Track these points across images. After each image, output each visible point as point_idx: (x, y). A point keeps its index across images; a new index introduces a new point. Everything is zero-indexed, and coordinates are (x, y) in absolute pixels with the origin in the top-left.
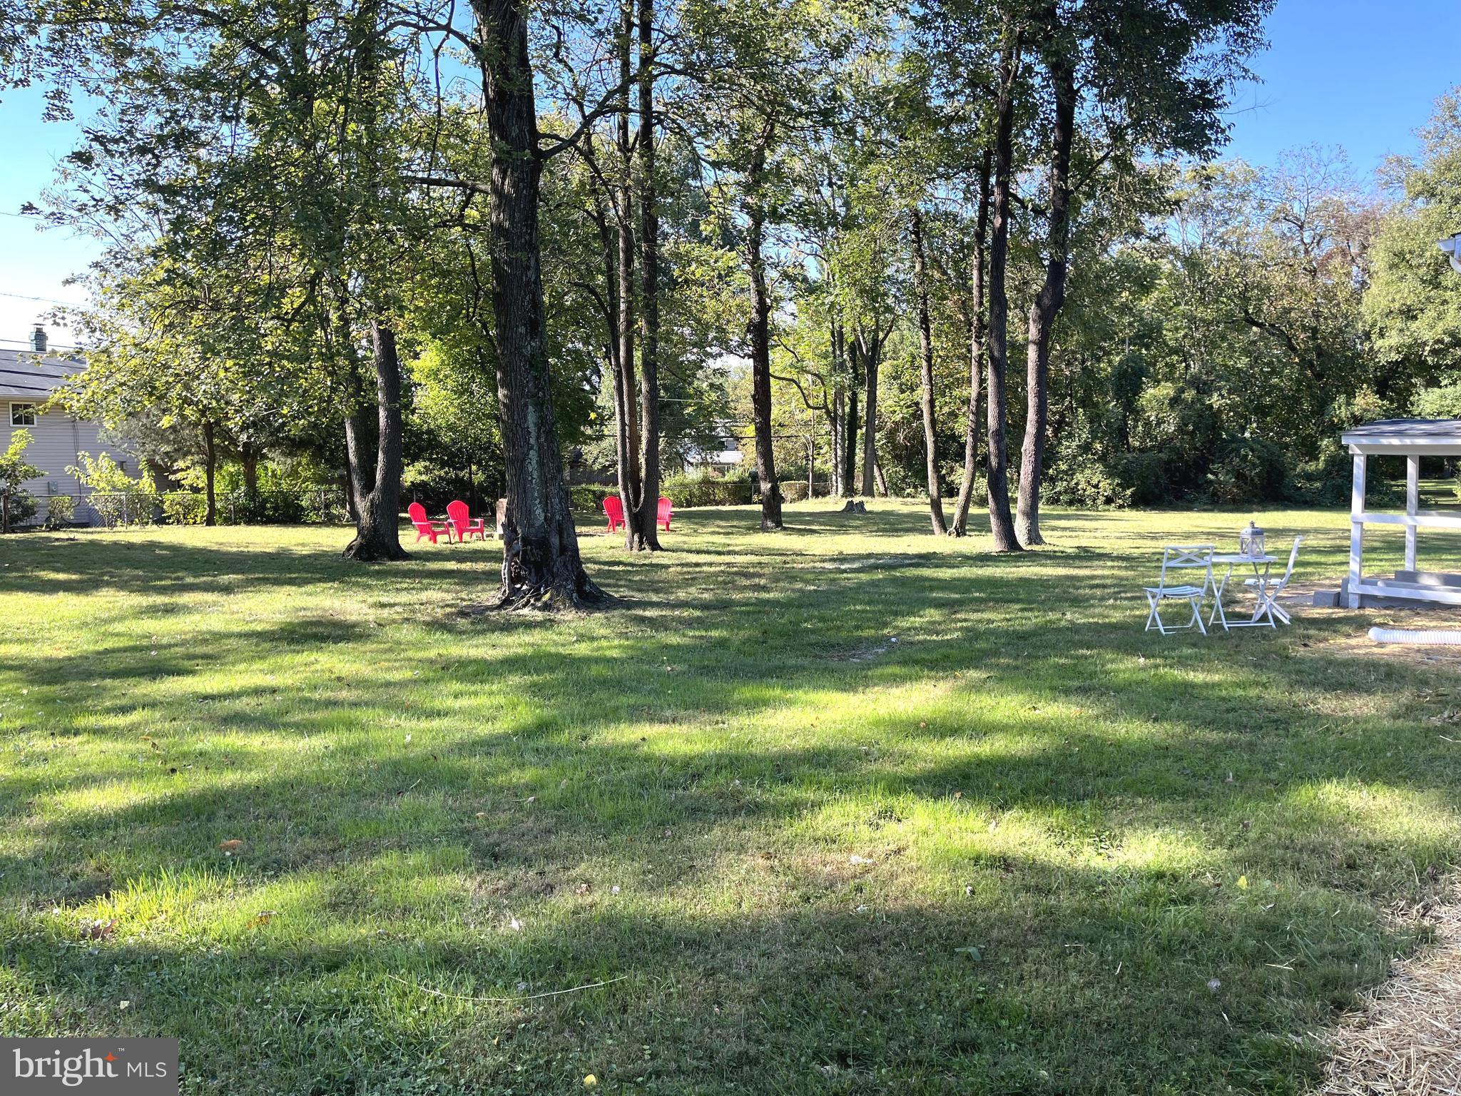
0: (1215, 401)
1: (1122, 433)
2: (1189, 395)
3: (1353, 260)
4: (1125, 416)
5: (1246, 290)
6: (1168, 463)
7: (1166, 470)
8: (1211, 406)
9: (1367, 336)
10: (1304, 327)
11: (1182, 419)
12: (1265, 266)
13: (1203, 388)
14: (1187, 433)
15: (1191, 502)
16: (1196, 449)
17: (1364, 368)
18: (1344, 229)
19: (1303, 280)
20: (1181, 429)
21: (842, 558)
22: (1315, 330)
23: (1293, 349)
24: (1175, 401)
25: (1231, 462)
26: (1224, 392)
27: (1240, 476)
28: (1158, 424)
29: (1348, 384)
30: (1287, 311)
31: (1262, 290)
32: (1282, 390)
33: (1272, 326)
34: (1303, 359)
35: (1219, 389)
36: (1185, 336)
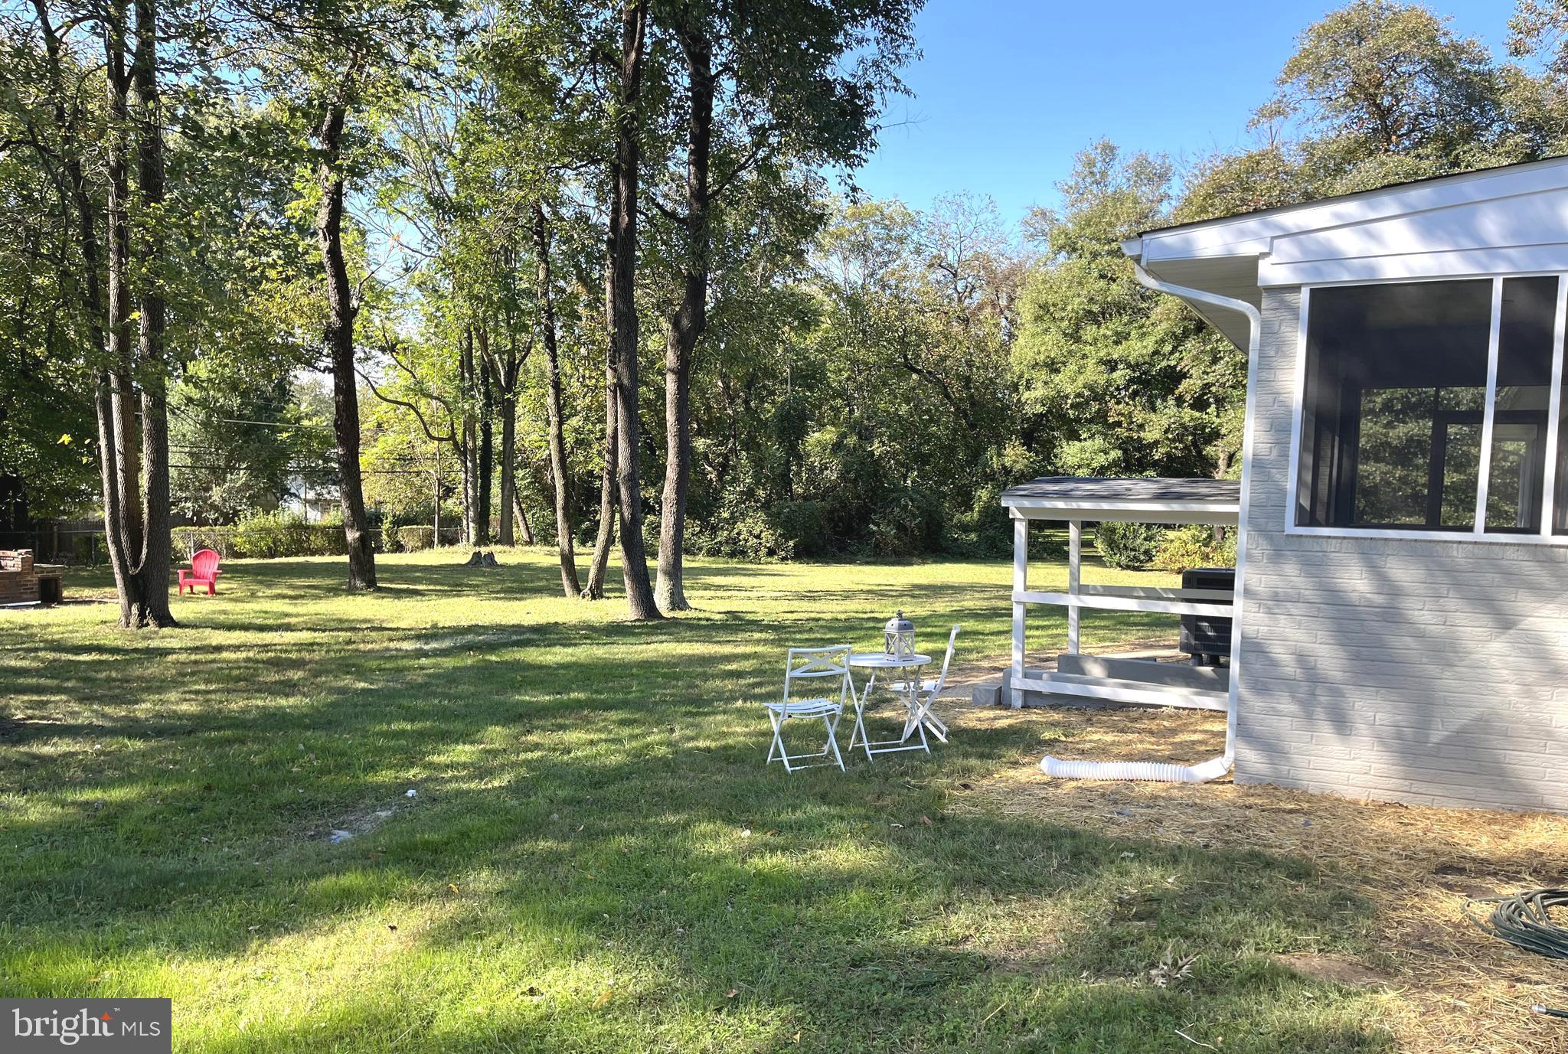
0: (877, 448)
1: (784, 481)
2: (852, 440)
3: (1002, 312)
4: (788, 462)
5: (905, 335)
6: (832, 511)
7: (830, 520)
8: (872, 453)
9: (1015, 387)
10: (958, 375)
11: (845, 465)
12: (921, 312)
13: (866, 435)
14: (850, 481)
15: (854, 554)
16: (858, 498)
17: (1012, 418)
18: (994, 280)
19: (957, 328)
20: (842, 476)
21: (434, 633)
22: (968, 380)
23: (947, 396)
24: (837, 447)
25: (892, 512)
26: (885, 439)
27: (901, 528)
28: (821, 471)
29: (998, 435)
30: (944, 359)
31: (919, 336)
32: (939, 438)
33: (929, 373)
34: (957, 409)
35: (882, 435)
36: (848, 379)
